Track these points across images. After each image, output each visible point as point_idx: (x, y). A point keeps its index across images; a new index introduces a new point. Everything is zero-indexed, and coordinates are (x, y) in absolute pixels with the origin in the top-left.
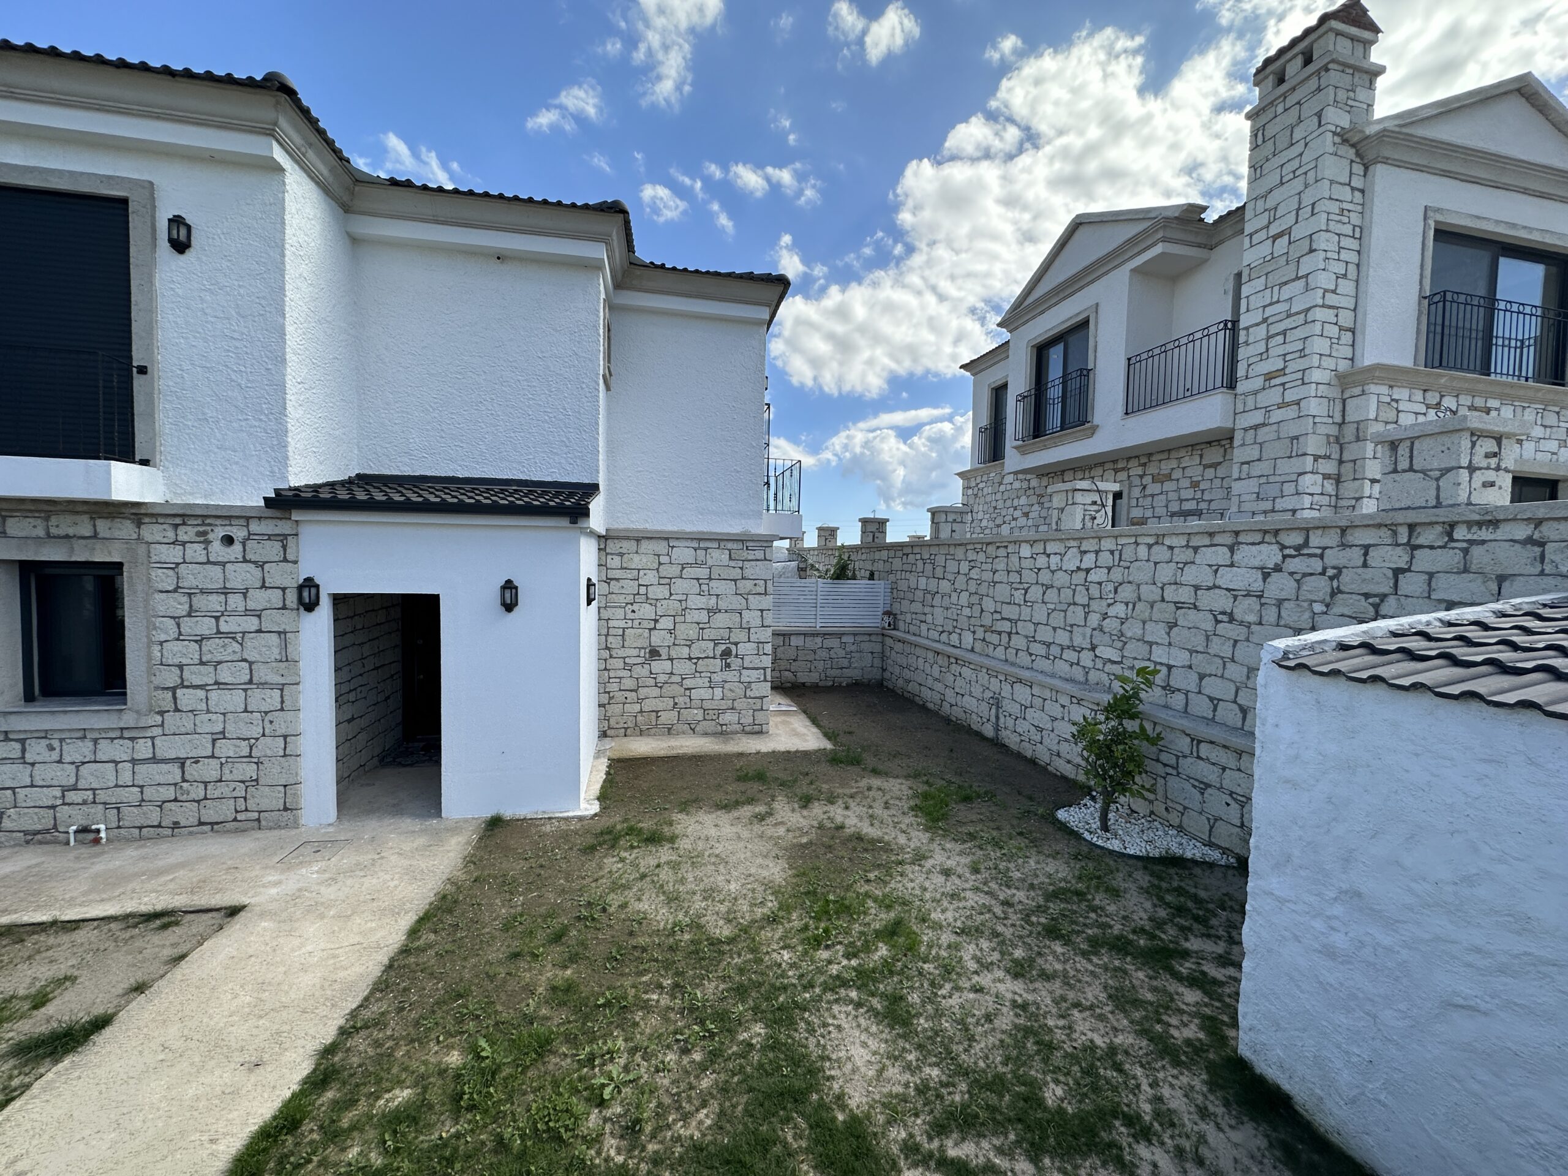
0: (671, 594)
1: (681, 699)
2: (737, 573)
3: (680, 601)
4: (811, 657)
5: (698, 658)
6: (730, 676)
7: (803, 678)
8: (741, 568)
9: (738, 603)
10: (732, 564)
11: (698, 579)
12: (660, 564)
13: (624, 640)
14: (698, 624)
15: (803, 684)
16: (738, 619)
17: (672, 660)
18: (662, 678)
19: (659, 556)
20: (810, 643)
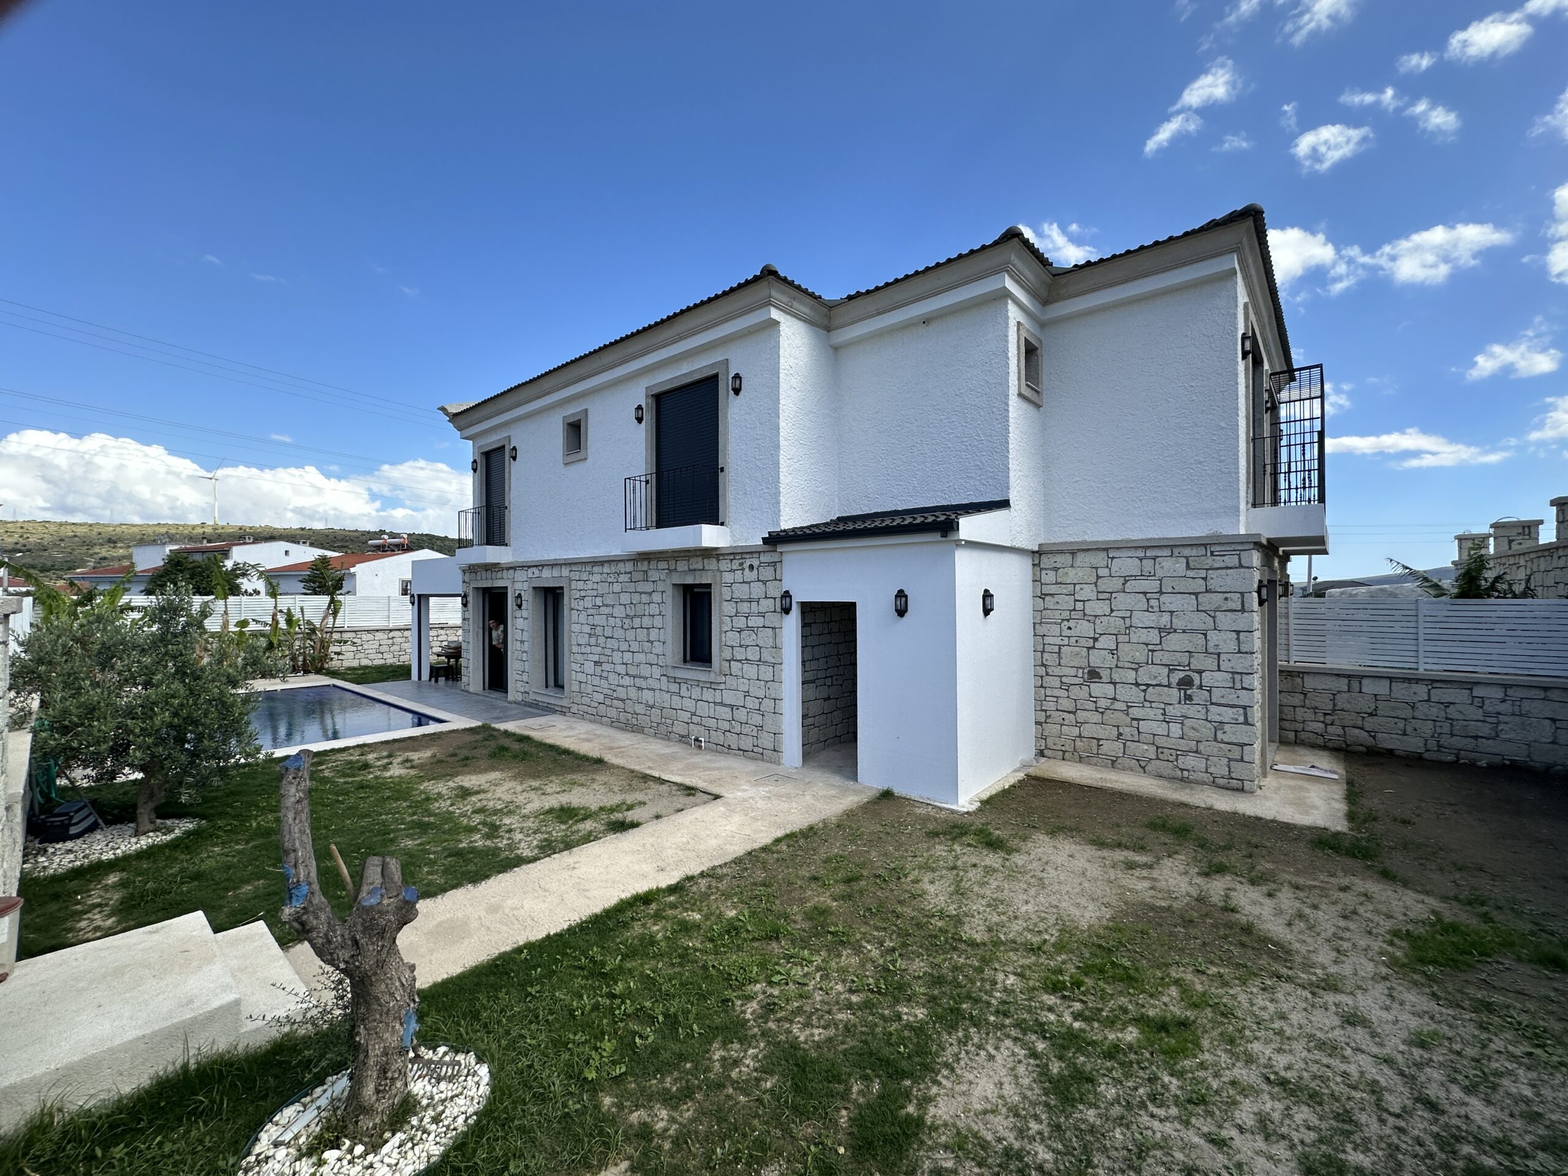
0: (1112, 611)
1: (1127, 730)
2: (1199, 585)
3: (1123, 618)
4: (1408, 713)
5: (1148, 685)
6: (1190, 710)
7: (1387, 742)
8: (1205, 579)
9: (1200, 621)
10: (1190, 573)
11: (1145, 593)
12: (1098, 577)
13: (1060, 658)
14: (1147, 645)
15: (1390, 752)
16: (1202, 641)
17: (1115, 684)
18: (1103, 703)
19: (1096, 568)
20: (1401, 691)
